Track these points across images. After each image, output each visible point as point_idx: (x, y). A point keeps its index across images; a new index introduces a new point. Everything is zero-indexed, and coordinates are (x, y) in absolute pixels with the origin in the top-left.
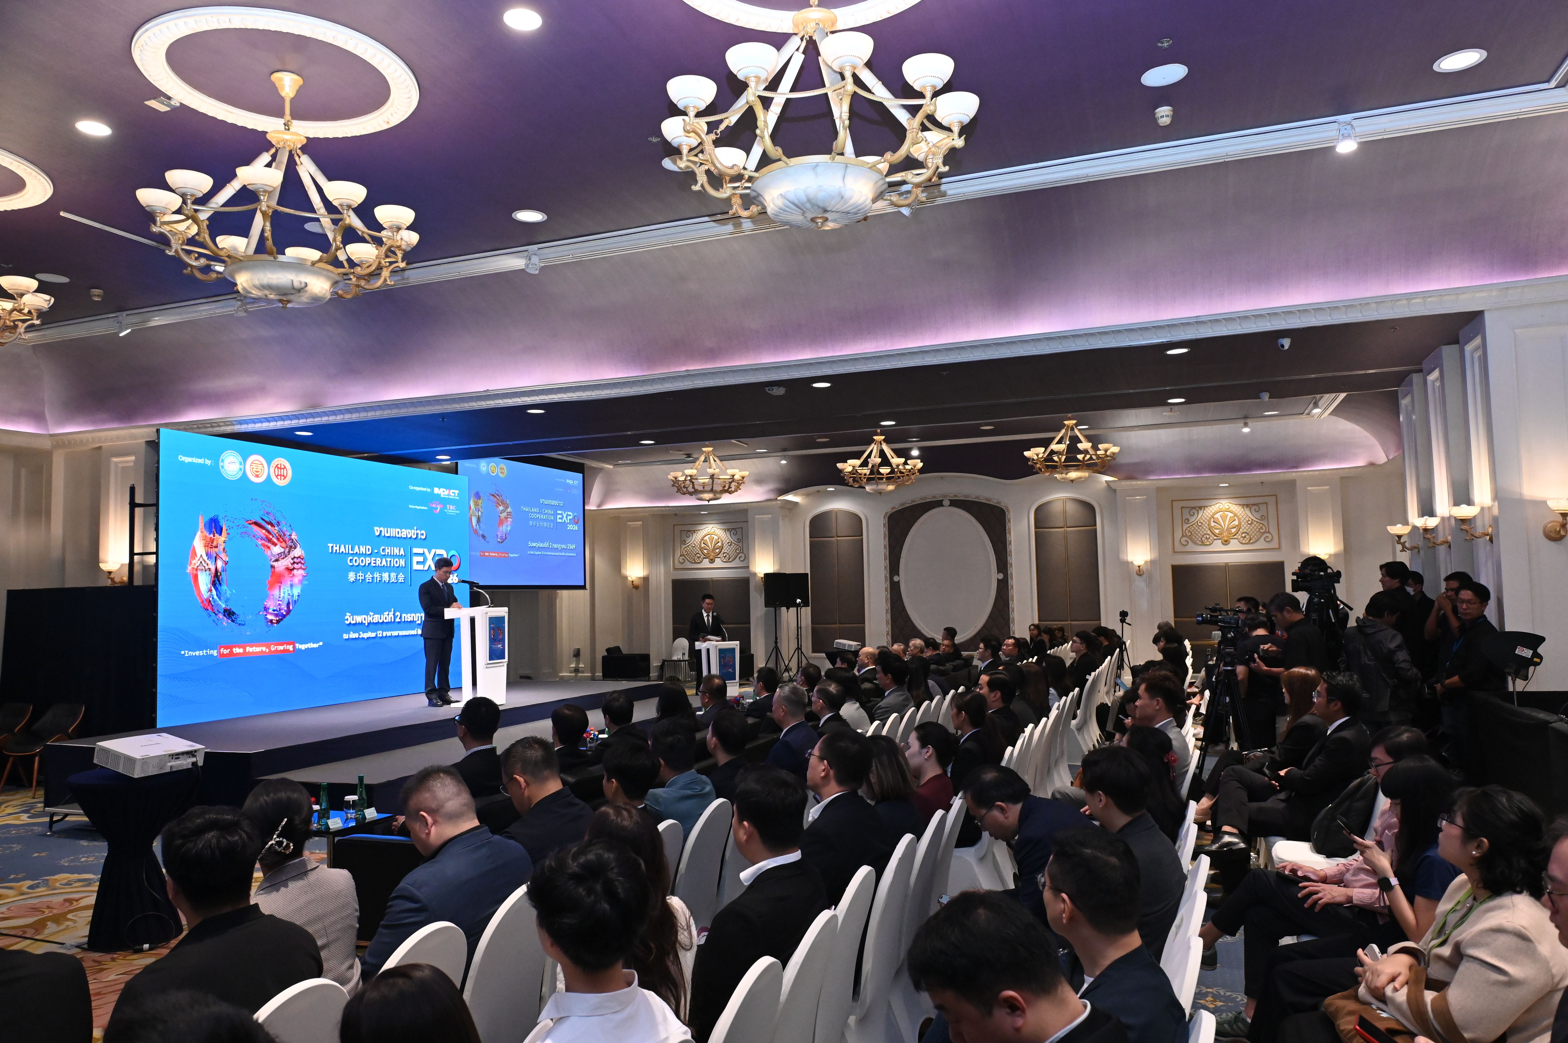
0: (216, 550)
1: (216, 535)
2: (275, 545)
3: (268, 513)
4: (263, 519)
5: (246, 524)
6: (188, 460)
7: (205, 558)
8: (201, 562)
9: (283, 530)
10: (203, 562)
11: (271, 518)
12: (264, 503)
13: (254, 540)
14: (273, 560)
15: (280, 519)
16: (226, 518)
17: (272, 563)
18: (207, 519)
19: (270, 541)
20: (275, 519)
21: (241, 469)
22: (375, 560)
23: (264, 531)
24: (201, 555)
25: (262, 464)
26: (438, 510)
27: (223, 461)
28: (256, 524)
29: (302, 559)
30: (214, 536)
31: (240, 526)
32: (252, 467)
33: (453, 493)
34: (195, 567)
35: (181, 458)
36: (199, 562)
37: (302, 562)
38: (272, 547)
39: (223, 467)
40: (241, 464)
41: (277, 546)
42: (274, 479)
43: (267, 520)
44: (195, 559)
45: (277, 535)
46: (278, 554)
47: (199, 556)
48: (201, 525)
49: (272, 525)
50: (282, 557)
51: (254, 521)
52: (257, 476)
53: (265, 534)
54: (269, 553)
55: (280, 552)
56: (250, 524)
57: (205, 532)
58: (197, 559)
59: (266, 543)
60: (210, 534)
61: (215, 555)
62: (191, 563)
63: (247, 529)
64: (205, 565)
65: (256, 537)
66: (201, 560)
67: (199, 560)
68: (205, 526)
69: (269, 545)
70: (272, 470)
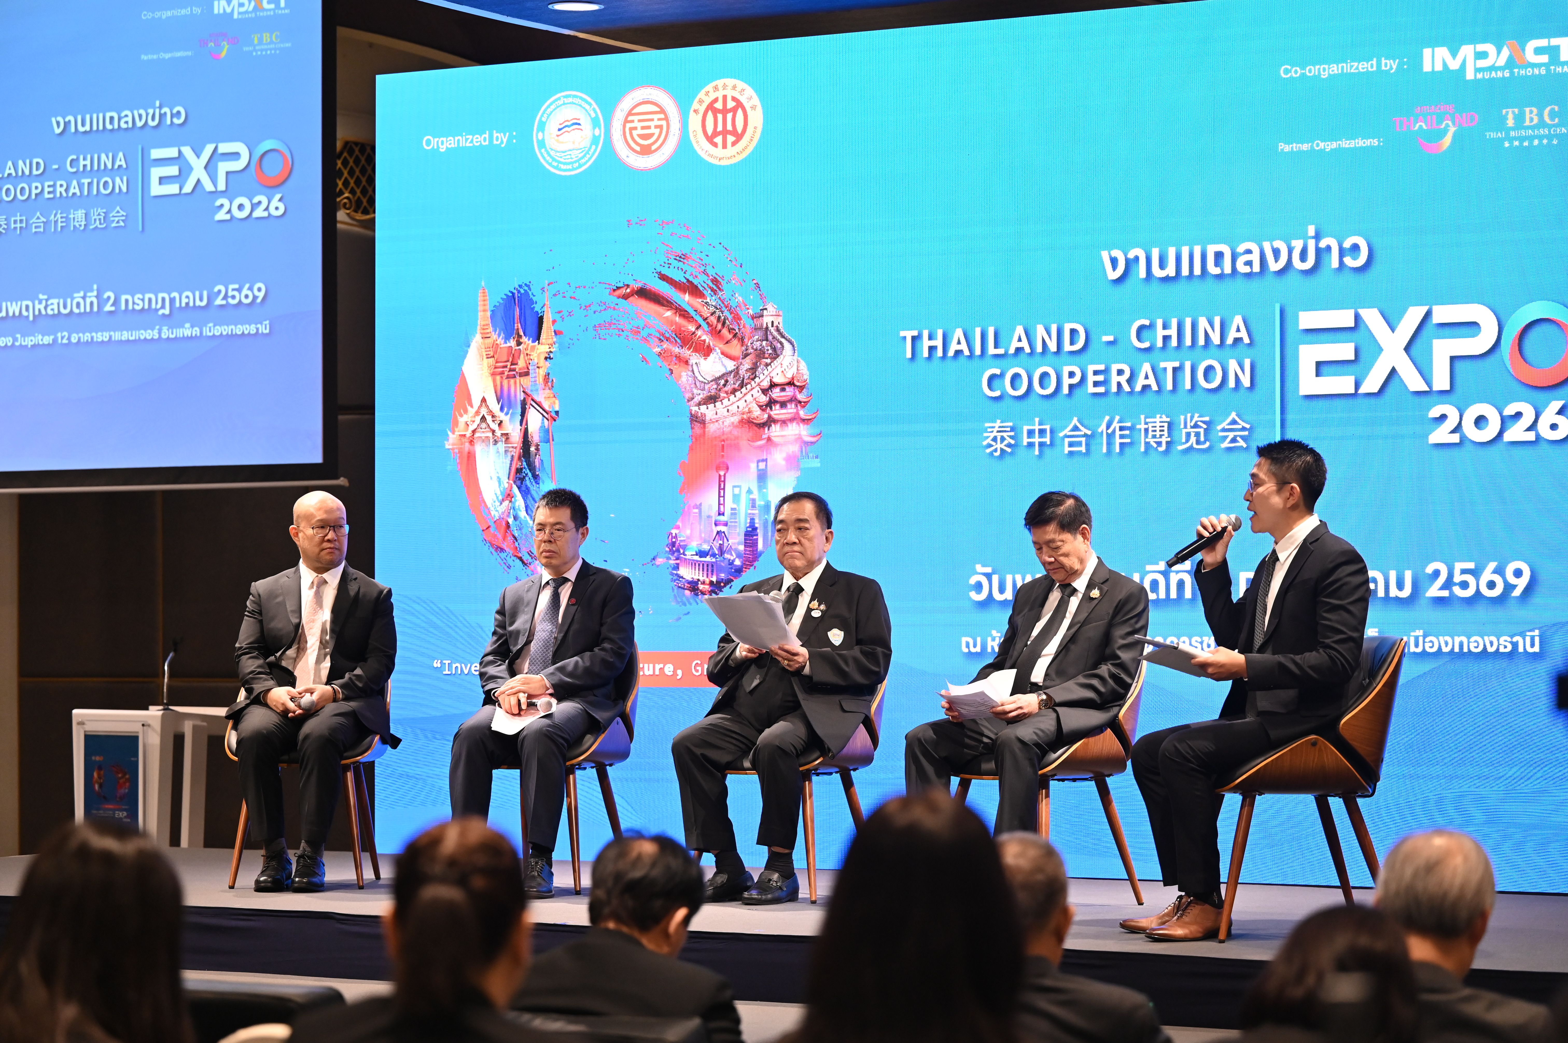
0: (524, 382)
1: (524, 339)
2: (706, 351)
3: (682, 257)
4: (663, 277)
5: (612, 300)
6: (446, 144)
7: (496, 407)
8: (484, 420)
9: (734, 304)
10: (489, 420)
11: (690, 270)
12: (669, 229)
13: (636, 343)
14: (698, 398)
15: (719, 266)
16: (553, 289)
17: (695, 409)
18: (497, 297)
19: (686, 340)
20: (705, 272)
21: (595, 140)
23: (669, 314)
24: (483, 399)
25: (662, 111)
27: (542, 126)
28: (642, 294)
29: (801, 388)
30: (519, 343)
31: (593, 308)
32: (628, 125)
33: (1538, 51)
34: (470, 434)
35: (428, 142)
36: (479, 421)
37: (801, 397)
38: (695, 358)
39: (542, 144)
40: (595, 123)
41: (713, 356)
43: (678, 276)
44: (466, 411)
45: (713, 320)
46: (716, 380)
47: (476, 401)
48: (483, 317)
49: (693, 290)
50: (728, 388)
51: (637, 286)
52: (646, 151)
53: (672, 323)
54: (685, 376)
55: (723, 371)
56: (625, 297)
57: (494, 336)
58: (472, 411)
59: (676, 350)
60: (507, 339)
61: (521, 397)
62: (456, 424)
63: (615, 313)
64: (496, 427)
65: (644, 333)
66: (484, 413)
67: (478, 414)
68: (492, 317)
69: (686, 352)
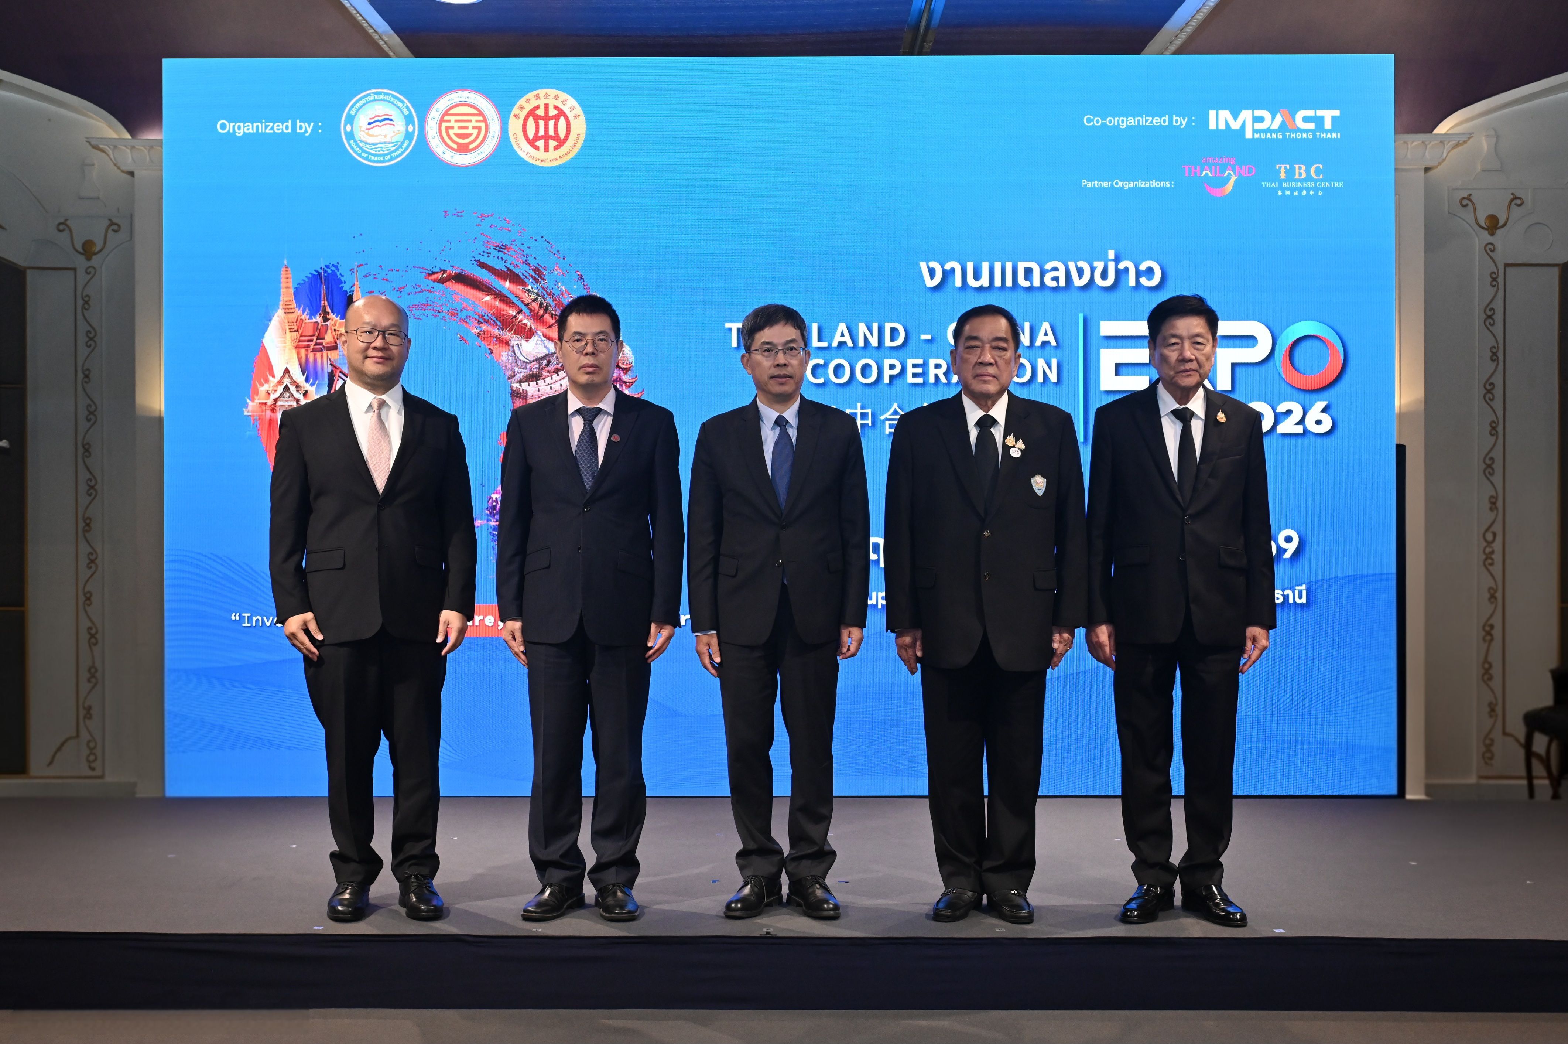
0: (333, 355)
1: (331, 316)
2: (529, 334)
3: (503, 248)
4: (482, 265)
5: (428, 283)
6: (242, 129)
7: (300, 378)
8: (286, 389)
9: (556, 293)
10: (293, 389)
11: (510, 260)
12: (488, 221)
13: (454, 323)
14: (519, 376)
15: (540, 256)
16: (362, 271)
17: (515, 386)
18: (303, 276)
19: (507, 323)
20: (526, 263)
21: (409, 136)
22: (925, 365)
23: (488, 298)
24: (287, 371)
25: (481, 114)
26: (1230, 186)
27: (351, 120)
28: (462, 279)
29: (626, 371)
30: (326, 319)
31: (408, 289)
32: (444, 125)
33: (1306, 119)
34: (270, 402)
35: (223, 127)
36: (280, 389)
37: (627, 378)
38: (515, 340)
39: (350, 136)
40: (409, 120)
41: (534, 339)
42: (523, 150)
43: (499, 265)
44: (267, 381)
45: (535, 306)
46: (539, 360)
47: (279, 372)
48: (286, 294)
49: (515, 279)
50: (551, 367)
51: (453, 272)
52: (463, 149)
53: (491, 307)
54: (505, 356)
55: (545, 352)
56: (442, 281)
57: (298, 312)
58: (273, 381)
59: (496, 332)
60: (312, 315)
61: (328, 369)
62: (257, 392)
63: (431, 296)
64: (300, 396)
65: (462, 315)
66: (287, 381)
67: (280, 382)
68: (296, 294)
69: (506, 334)
70: (514, 126)
